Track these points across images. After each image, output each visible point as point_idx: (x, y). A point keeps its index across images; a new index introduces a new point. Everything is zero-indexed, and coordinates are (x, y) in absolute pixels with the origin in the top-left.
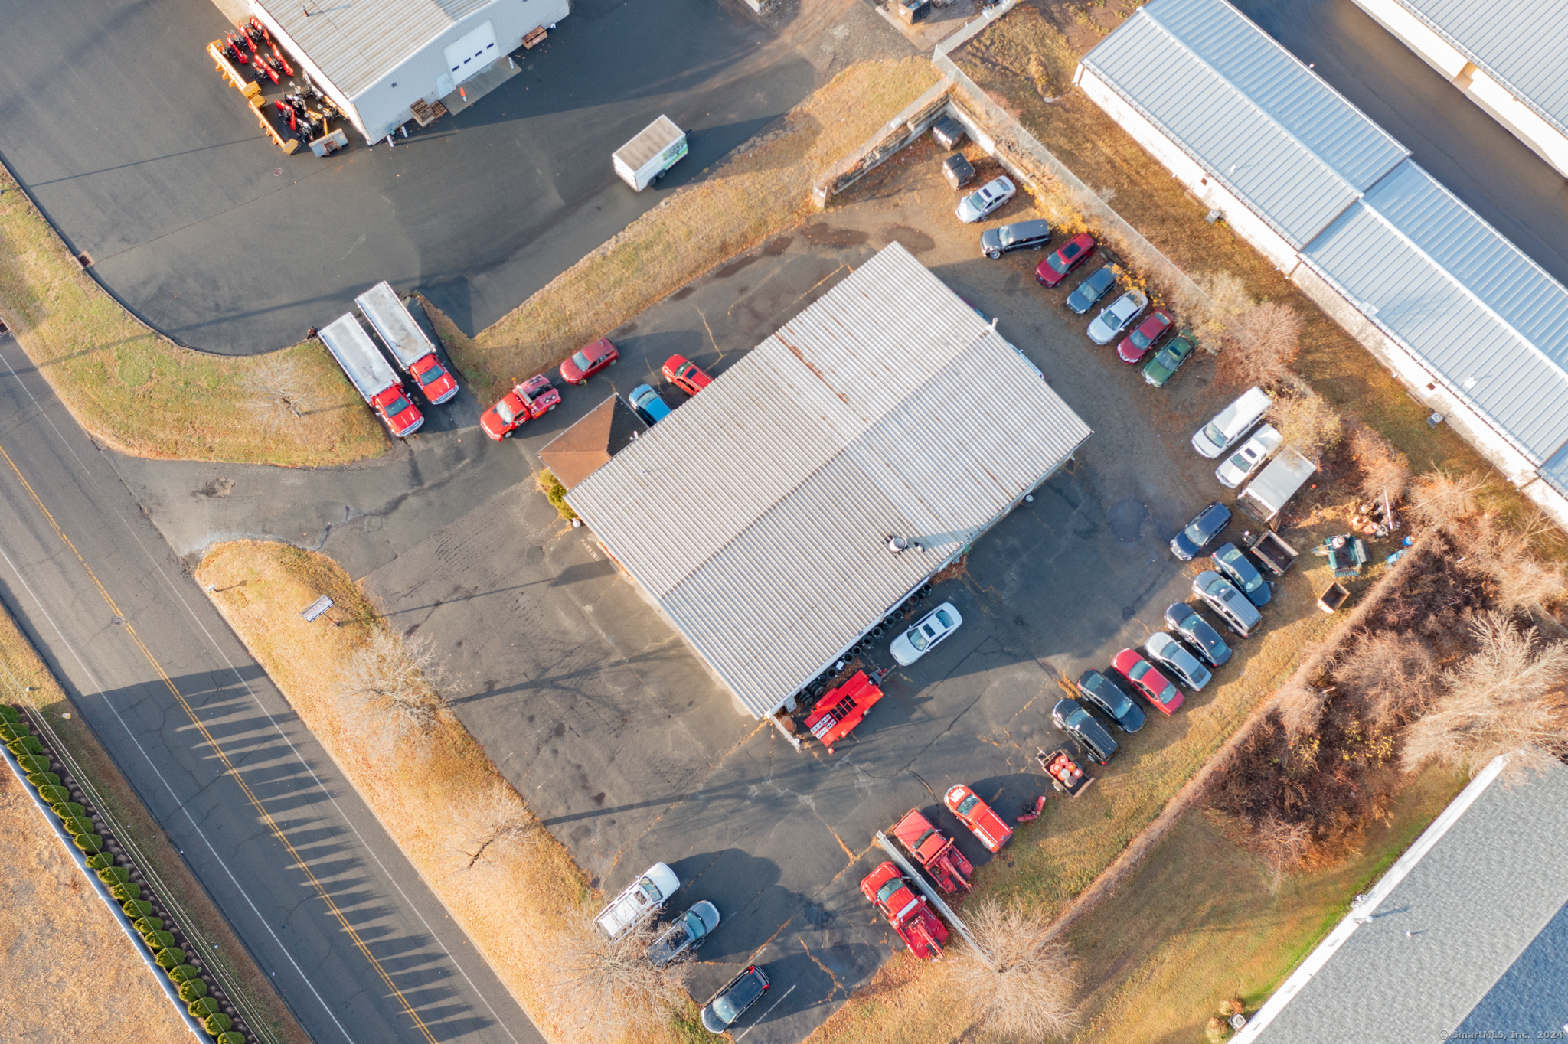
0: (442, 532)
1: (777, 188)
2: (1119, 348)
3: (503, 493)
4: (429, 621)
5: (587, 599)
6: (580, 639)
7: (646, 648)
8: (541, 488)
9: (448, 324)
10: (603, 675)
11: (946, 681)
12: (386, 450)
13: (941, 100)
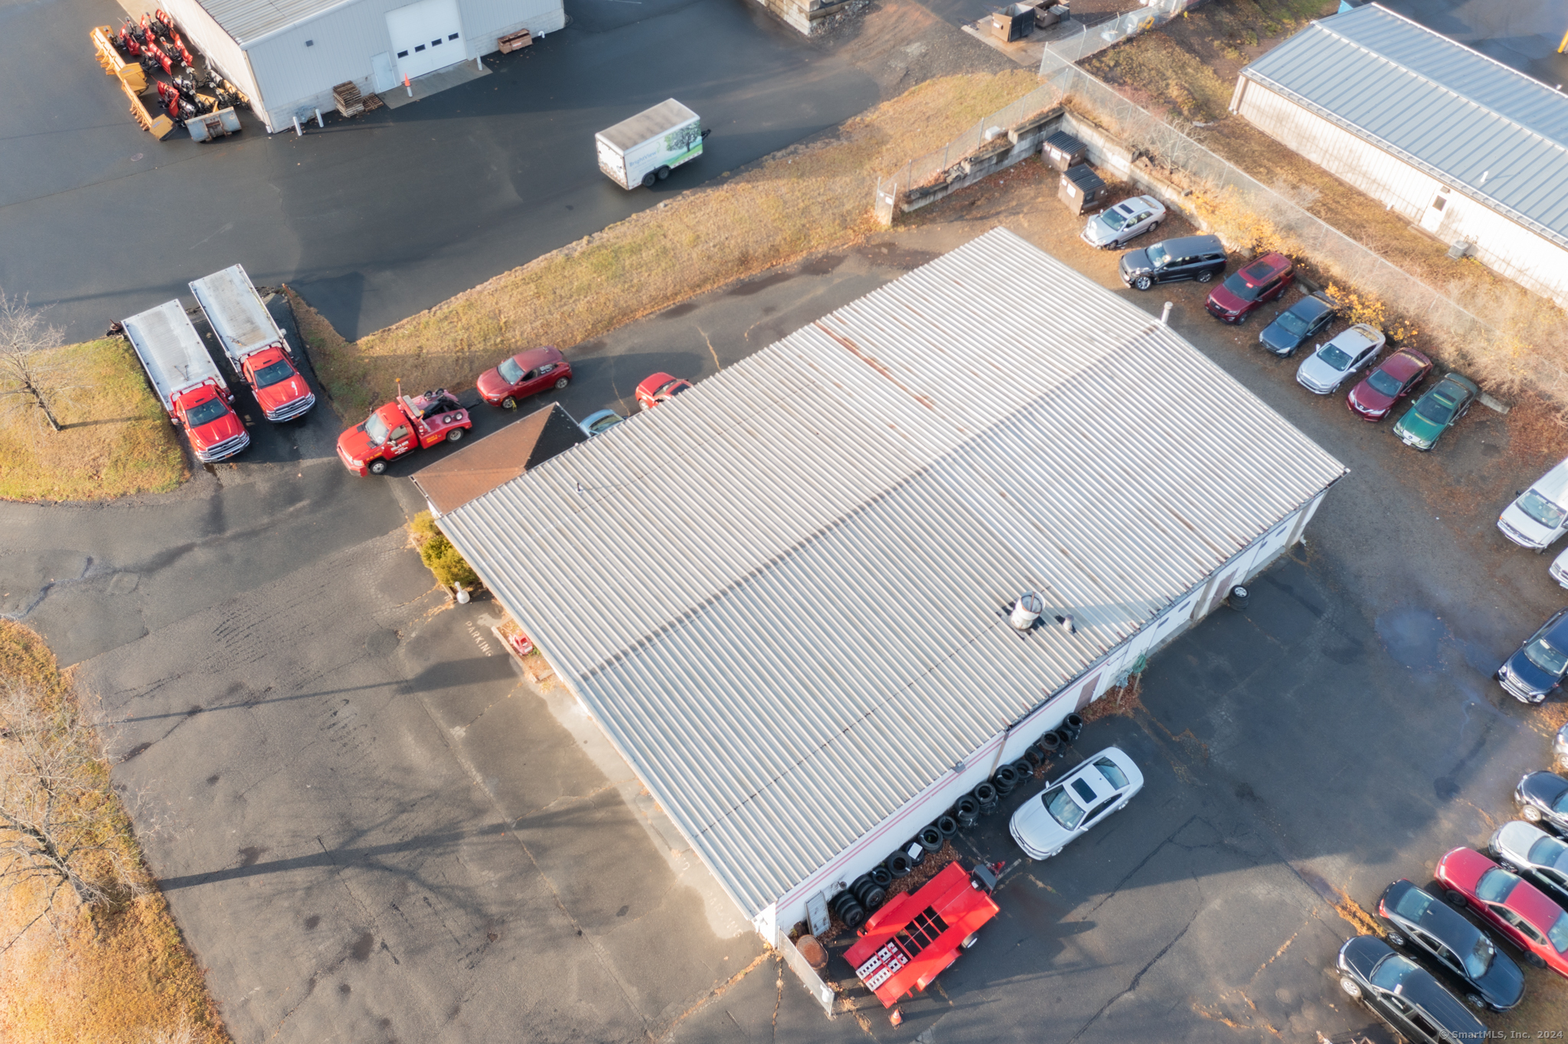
0: (235, 601)
1: (825, 198)
2: (1352, 397)
3: (350, 550)
4: (170, 737)
5: (458, 716)
6: (434, 783)
7: (553, 805)
8: (414, 543)
9: (322, 326)
10: (465, 849)
11: (1118, 895)
12: (180, 483)
13: (1054, 110)
